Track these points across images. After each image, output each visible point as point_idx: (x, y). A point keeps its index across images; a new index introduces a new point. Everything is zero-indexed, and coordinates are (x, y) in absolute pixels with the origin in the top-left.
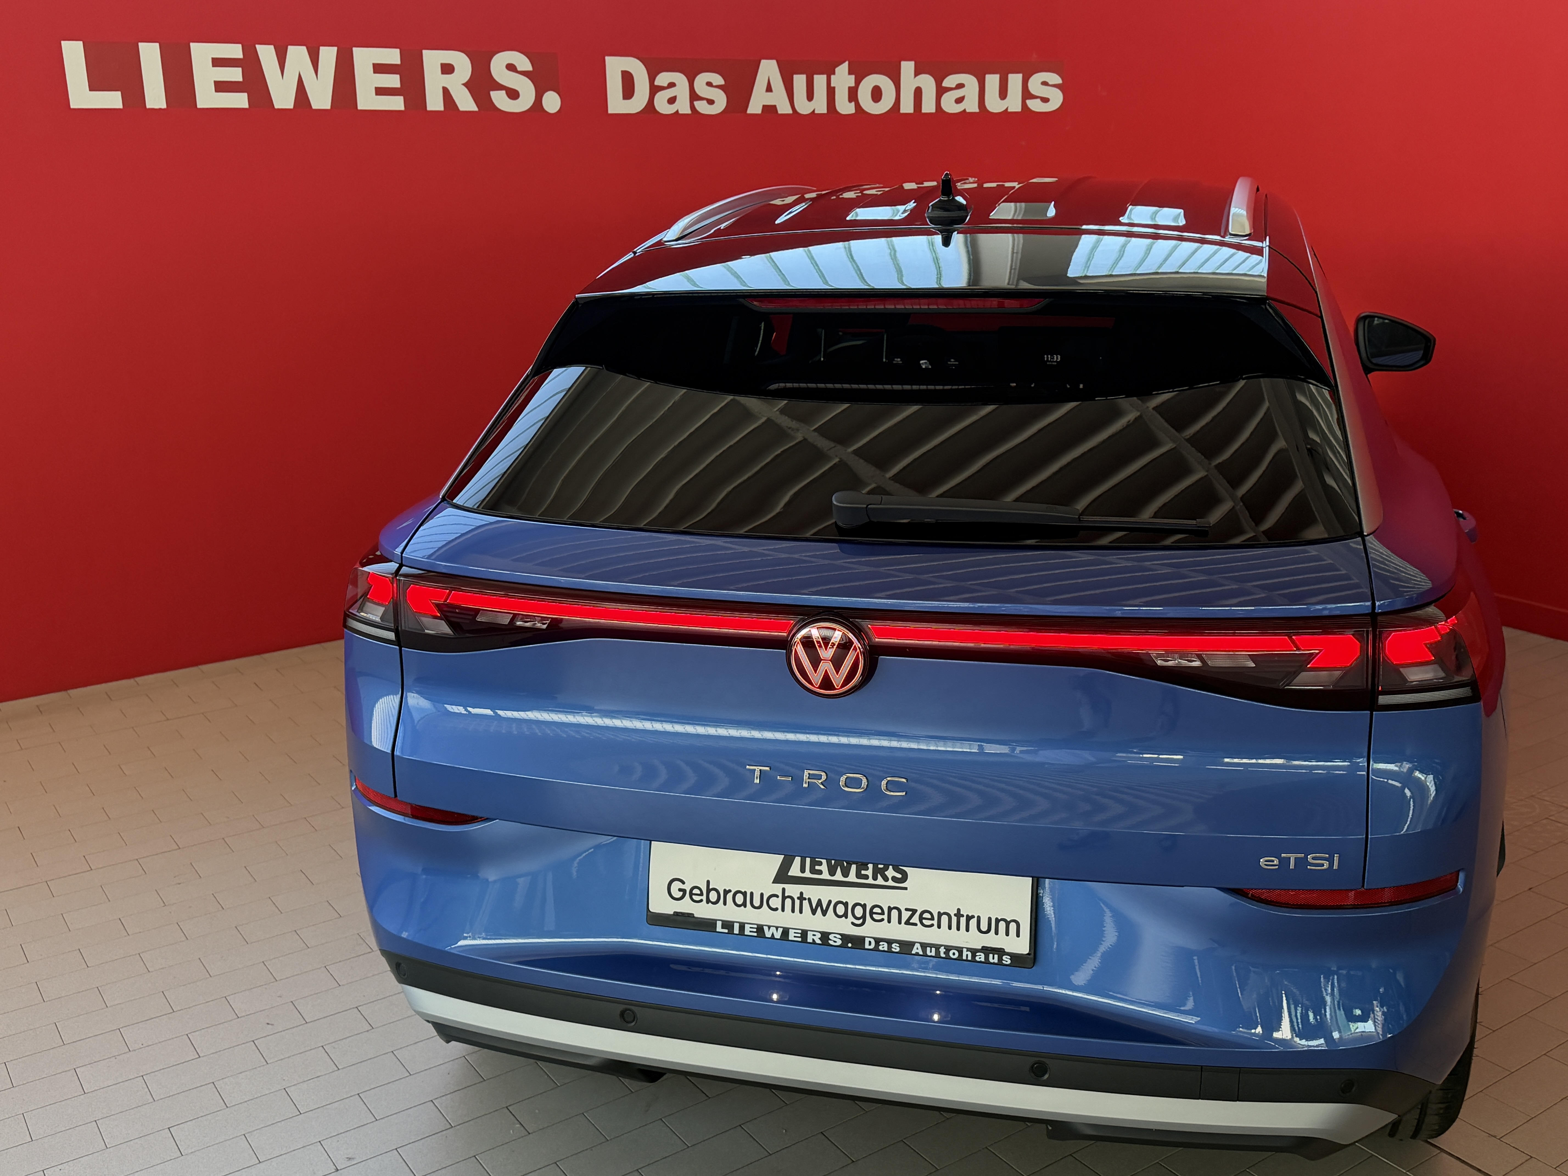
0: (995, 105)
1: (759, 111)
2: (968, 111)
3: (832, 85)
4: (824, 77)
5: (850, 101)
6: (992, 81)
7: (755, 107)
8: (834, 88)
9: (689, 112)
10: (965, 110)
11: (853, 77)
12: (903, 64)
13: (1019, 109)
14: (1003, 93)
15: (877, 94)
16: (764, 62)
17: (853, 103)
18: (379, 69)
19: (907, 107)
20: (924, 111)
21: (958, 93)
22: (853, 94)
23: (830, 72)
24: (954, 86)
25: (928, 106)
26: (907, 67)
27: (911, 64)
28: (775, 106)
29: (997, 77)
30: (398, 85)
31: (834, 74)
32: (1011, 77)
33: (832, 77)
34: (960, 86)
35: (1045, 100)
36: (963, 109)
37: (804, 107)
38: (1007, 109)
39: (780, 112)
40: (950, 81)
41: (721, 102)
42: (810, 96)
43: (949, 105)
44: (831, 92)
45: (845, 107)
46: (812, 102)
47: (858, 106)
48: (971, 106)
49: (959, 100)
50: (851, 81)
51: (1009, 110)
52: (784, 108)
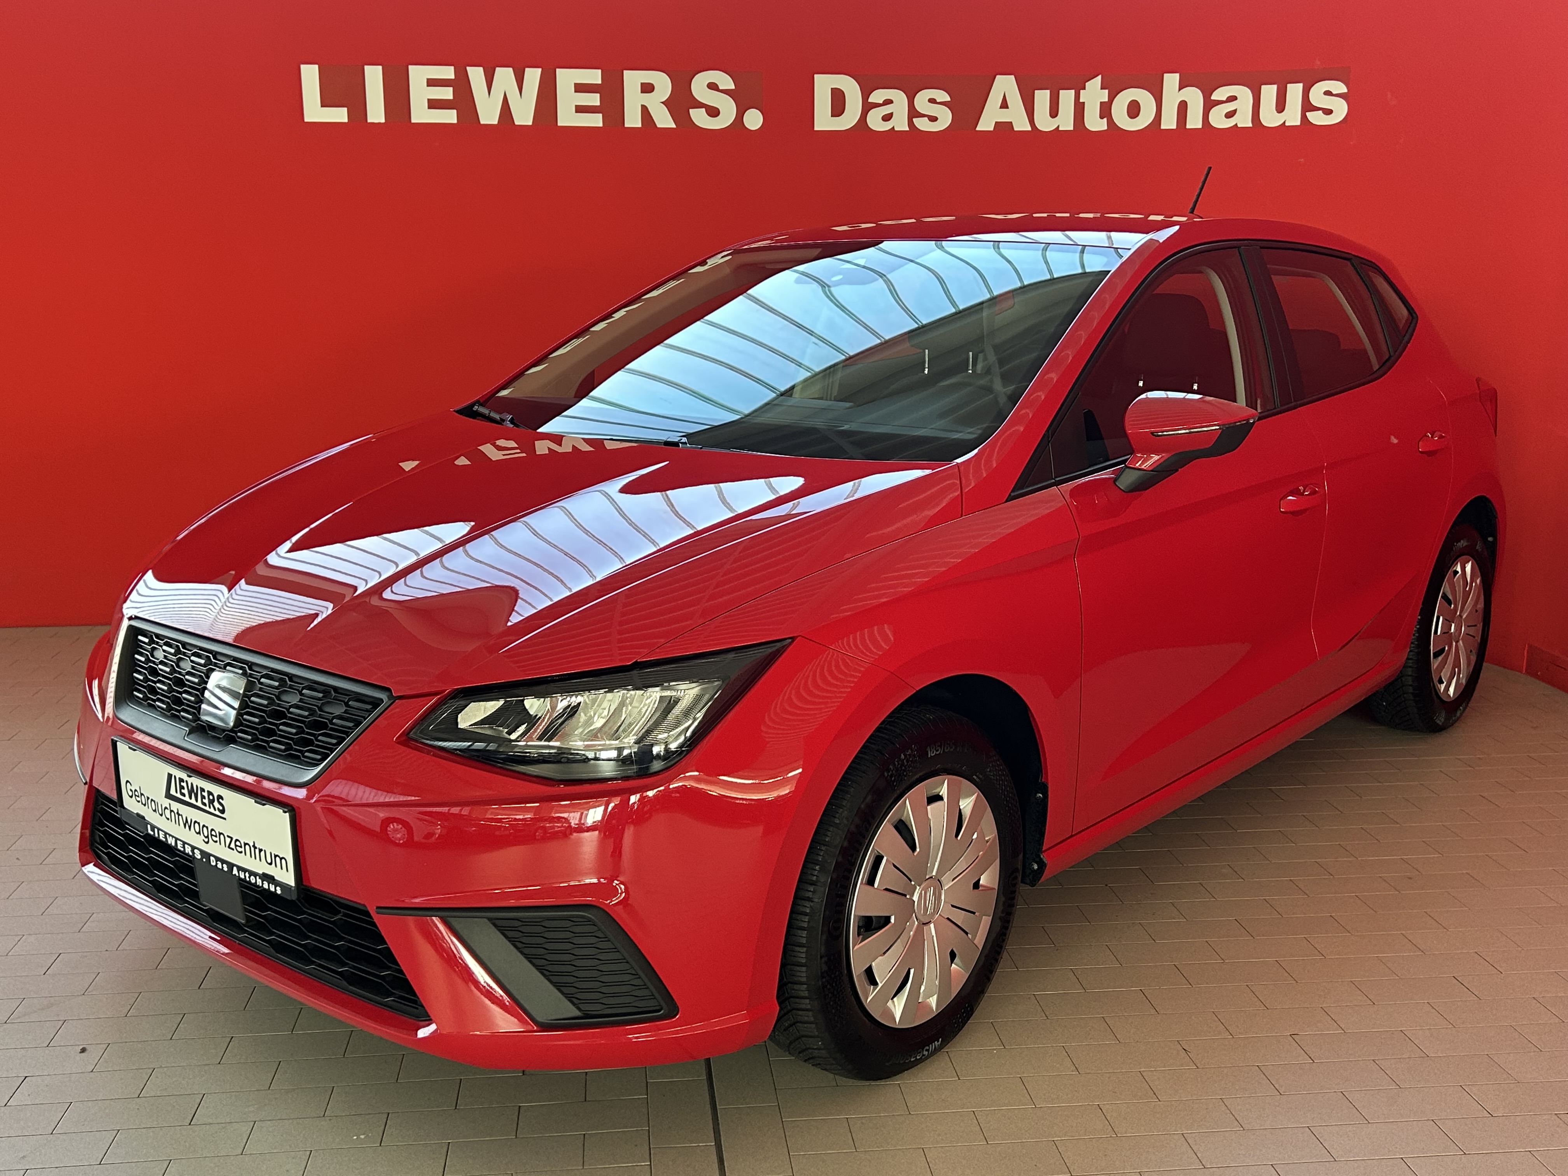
0: (1270, 118)
1: (992, 129)
2: (1239, 126)
3: (1081, 101)
4: (1073, 91)
5: (1102, 117)
6: (1269, 92)
7: (986, 124)
8: (1084, 102)
9: (908, 129)
10: (1236, 124)
11: (1107, 91)
12: (1166, 76)
13: (1298, 123)
14: (1281, 106)
15: (1134, 110)
16: (998, 77)
17: (1105, 119)
18: (580, 88)
19: (1169, 122)
20: (1189, 126)
21: (1230, 107)
22: (1106, 110)
23: (1078, 87)
24: (1224, 99)
25: (1194, 122)
26: (1171, 80)
27: (1176, 77)
28: (1011, 122)
29: (1274, 88)
30: (598, 104)
31: (1084, 88)
32: (1290, 86)
33: (1081, 91)
34: (1233, 99)
35: (1328, 112)
36: (1234, 124)
37: (1045, 123)
38: (1284, 122)
39: (1016, 129)
40: (1220, 94)
41: (945, 119)
42: (1054, 112)
43: (1218, 119)
44: (1079, 108)
45: (1095, 123)
46: (1056, 118)
47: (1111, 122)
48: (1244, 120)
49: (1230, 115)
50: (1104, 96)
51: (1287, 124)
52: (1022, 124)
